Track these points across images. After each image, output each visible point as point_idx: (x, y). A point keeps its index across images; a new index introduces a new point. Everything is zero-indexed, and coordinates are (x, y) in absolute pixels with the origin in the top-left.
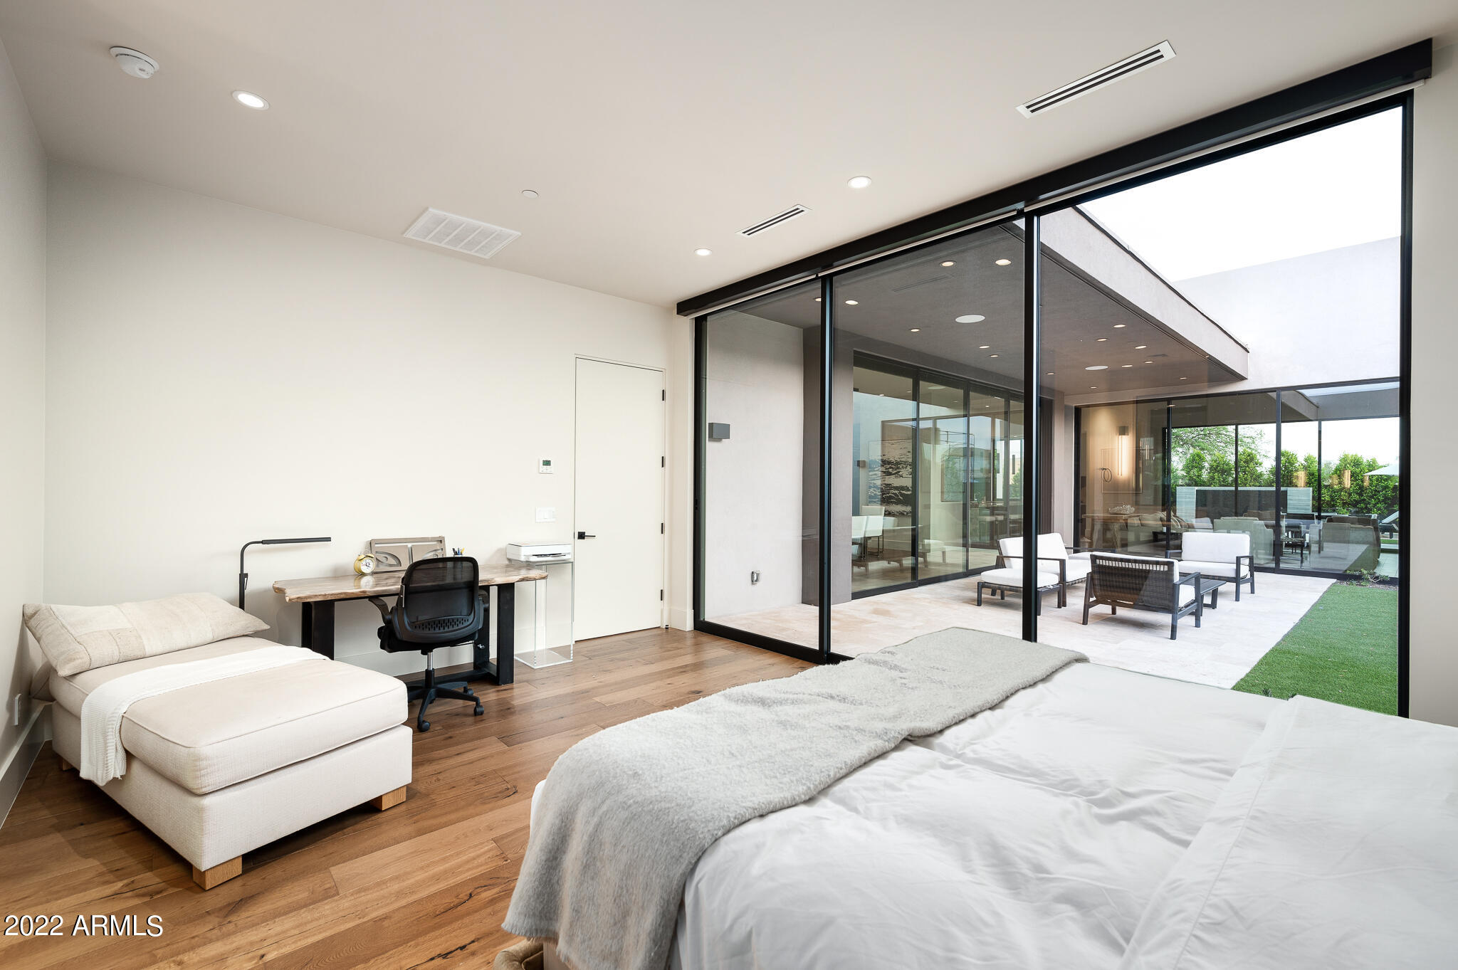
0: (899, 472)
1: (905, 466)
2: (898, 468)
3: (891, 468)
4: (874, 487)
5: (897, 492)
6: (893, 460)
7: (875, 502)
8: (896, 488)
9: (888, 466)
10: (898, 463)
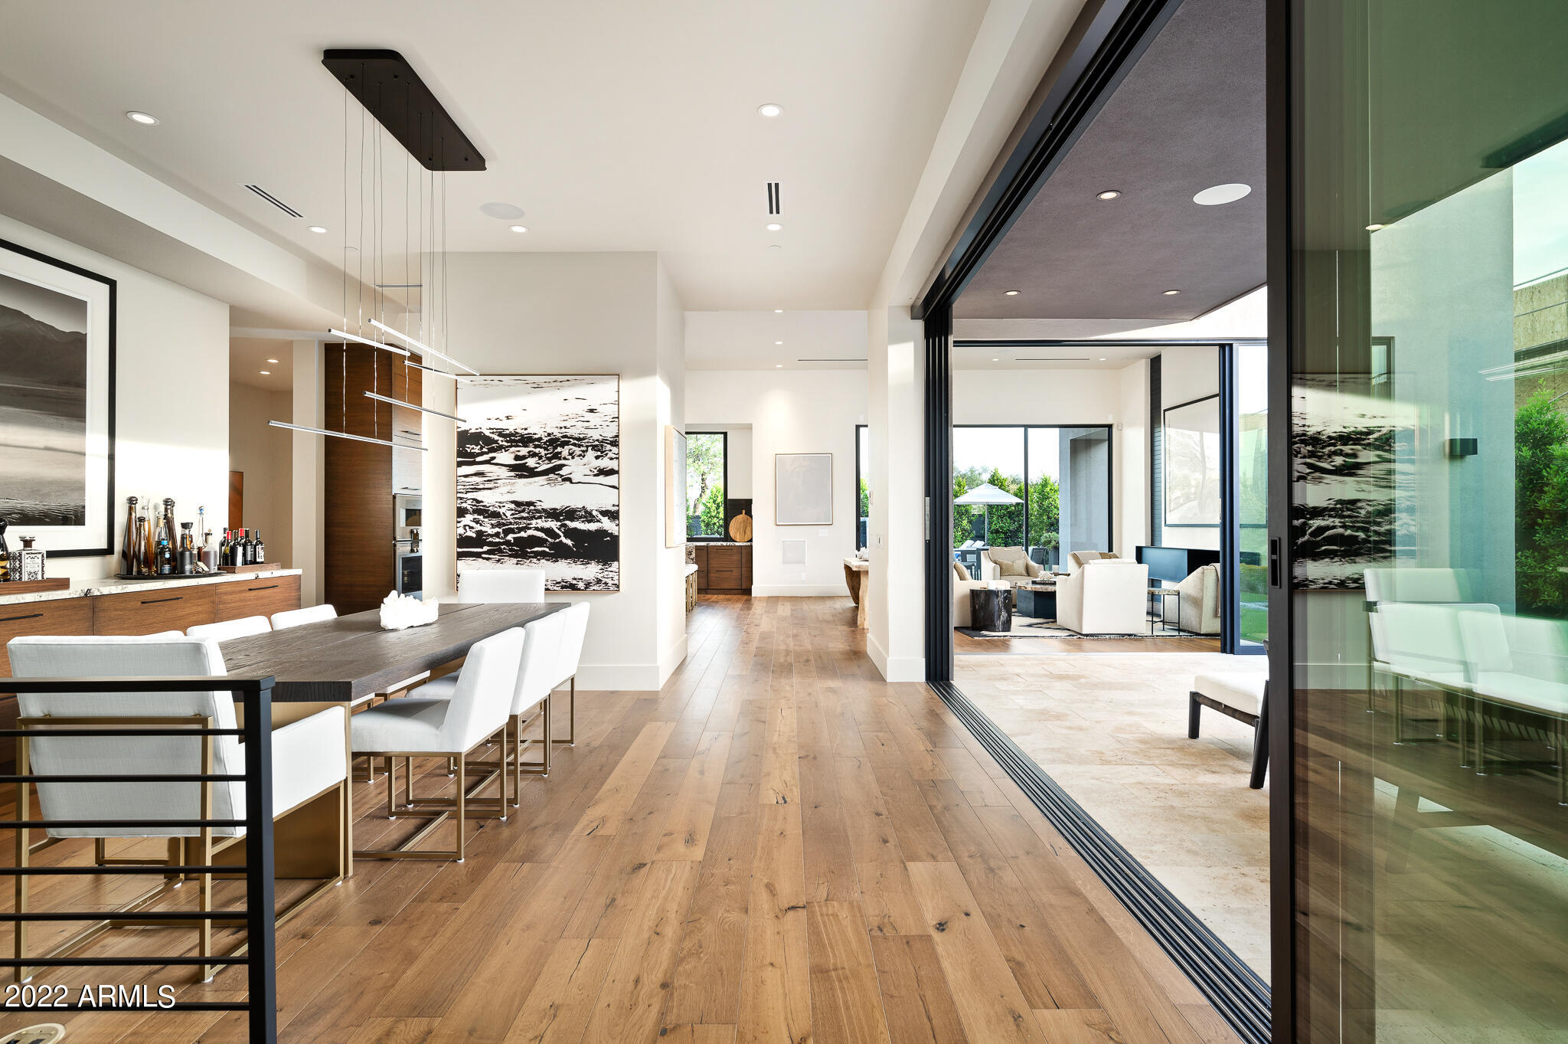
0: (560, 467)
1: (578, 451)
2: (557, 456)
3: (533, 455)
4: (475, 512)
5: (553, 524)
6: (543, 435)
7: (478, 555)
8: (553, 514)
9: (524, 451)
10: (554, 442)
